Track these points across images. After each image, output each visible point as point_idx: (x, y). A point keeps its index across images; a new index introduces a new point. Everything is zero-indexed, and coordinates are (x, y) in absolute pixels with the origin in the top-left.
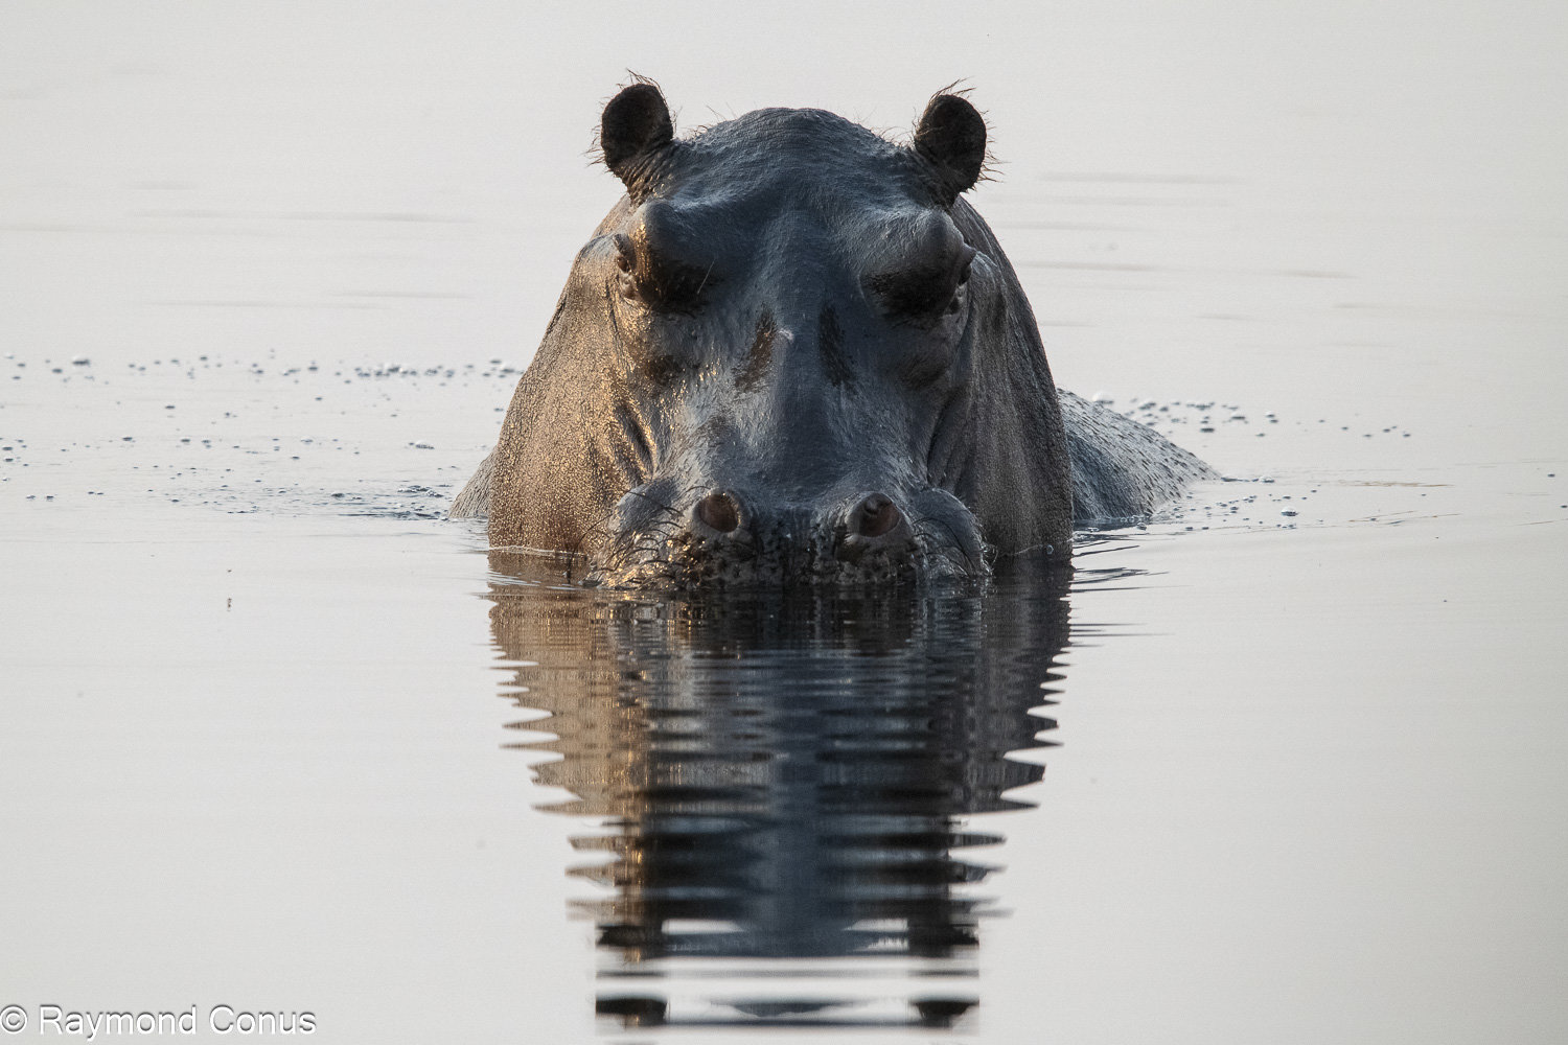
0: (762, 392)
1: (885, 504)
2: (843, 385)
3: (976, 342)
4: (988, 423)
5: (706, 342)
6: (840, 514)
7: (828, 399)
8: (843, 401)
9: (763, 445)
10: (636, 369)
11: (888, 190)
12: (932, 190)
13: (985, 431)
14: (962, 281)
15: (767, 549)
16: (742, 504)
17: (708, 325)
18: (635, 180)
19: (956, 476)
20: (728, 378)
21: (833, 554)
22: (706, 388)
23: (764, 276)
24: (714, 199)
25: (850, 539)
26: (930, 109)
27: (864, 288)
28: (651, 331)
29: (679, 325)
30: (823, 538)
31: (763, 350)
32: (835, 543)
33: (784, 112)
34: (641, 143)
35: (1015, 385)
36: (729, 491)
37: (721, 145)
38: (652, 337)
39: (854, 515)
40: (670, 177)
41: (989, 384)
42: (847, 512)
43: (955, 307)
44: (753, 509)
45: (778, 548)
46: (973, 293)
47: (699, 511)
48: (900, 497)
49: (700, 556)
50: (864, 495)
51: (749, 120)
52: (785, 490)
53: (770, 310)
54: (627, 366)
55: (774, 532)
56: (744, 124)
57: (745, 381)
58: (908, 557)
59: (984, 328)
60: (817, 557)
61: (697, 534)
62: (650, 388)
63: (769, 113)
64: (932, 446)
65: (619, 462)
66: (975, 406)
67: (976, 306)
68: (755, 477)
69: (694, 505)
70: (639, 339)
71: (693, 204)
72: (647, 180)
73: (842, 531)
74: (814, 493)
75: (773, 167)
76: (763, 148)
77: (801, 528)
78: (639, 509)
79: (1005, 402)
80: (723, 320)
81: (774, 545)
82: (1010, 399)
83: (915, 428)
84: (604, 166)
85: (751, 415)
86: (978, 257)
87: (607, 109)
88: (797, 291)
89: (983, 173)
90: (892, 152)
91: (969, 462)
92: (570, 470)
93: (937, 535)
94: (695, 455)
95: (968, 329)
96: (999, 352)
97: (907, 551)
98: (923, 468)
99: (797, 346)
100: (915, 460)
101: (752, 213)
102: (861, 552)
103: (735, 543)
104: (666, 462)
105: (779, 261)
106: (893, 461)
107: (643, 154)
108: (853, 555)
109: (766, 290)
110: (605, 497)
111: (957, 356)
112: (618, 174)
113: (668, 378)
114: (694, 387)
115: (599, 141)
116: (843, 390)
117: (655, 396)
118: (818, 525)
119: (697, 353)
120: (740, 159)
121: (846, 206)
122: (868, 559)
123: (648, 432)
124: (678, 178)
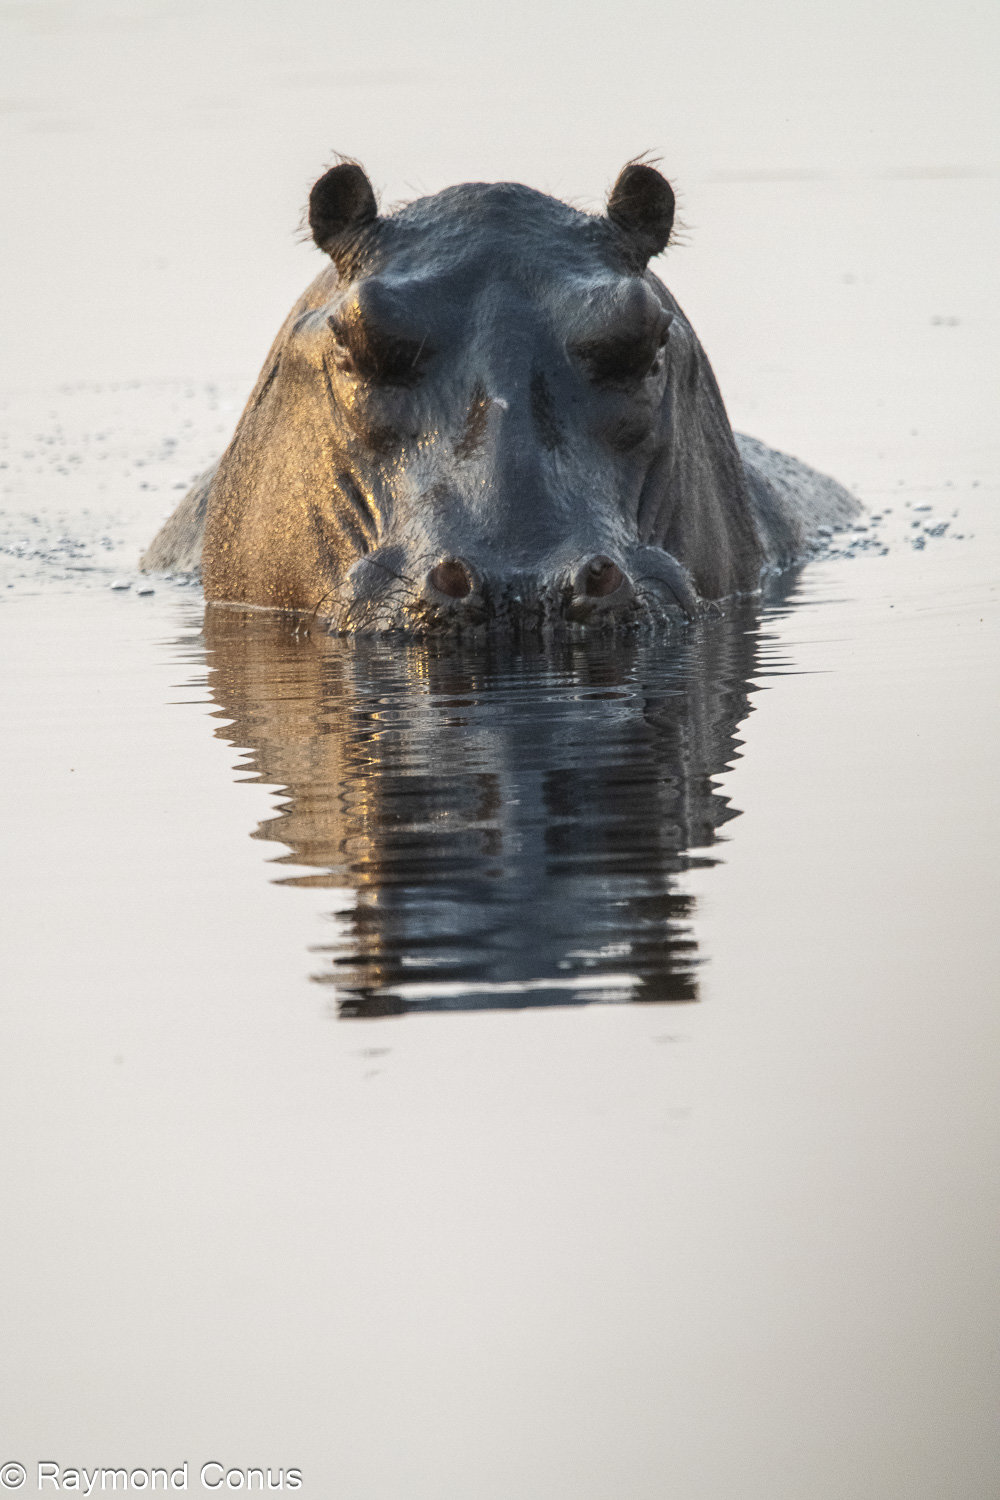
0: (482, 460)
1: (608, 566)
2: (556, 451)
3: (675, 402)
4: (689, 478)
5: (423, 411)
6: (566, 576)
7: (545, 465)
8: (559, 465)
9: (486, 512)
10: (356, 439)
11: (587, 259)
12: (626, 256)
13: (687, 487)
14: (663, 343)
15: (499, 613)
16: (473, 569)
17: (425, 398)
18: (343, 255)
19: (663, 533)
20: (446, 448)
21: (561, 614)
22: (425, 457)
23: (474, 347)
24: (422, 274)
25: (577, 600)
26: (622, 178)
27: (571, 354)
28: (370, 401)
29: (396, 397)
30: (551, 600)
31: (479, 419)
32: (562, 603)
33: (482, 186)
34: (346, 221)
35: (708, 438)
36: (459, 557)
37: (423, 220)
38: (372, 409)
39: (579, 577)
40: (377, 253)
41: (688, 440)
42: (573, 575)
43: (656, 369)
44: (483, 574)
45: (509, 611)
46: (671, 355)
47: (431, 579)
48: (619, 558)
49: (434, 623)
50: (586, 559)
51: (448, 195)
52: (510, 556)
53: (482, 380)
54: (346, 436)
55: (505, 596)
56: (444, 199)
57: (464, 448)
58: (632, 615)
59: (681, 387)
60: (546, 619)
61: (432, 601)
62: (370, 456)
63: (467, 188)
64: (641, 504)
65: (344, 528)
66: (677, 464)
67: (673, 367)
68: (481, 543)
69: (427, 573)
70: (358, 410)
71: (402, 280)
72: (355, 255)
73: (569, 592)
74: (538, 558)
75: (476, 240)
76: (464, 221)
77: (528, 591)
78: (371, 578)
79: (702, 456)
80: (438, 391)
81: (505, 609)
82: (706, 454)
83: (623, 488)
84: (312, 244)
85: (472, 483)
86: (674, 322)
87: (314, 189)
88: (508, 360)
89: (673, 238)
90: (586, 221)
91: (675, 517)
92: (295, 536)
93: (655, 592)
94: (421, 524)
95: (667, 391)
96: (694, 409)
97: (631, 609)
98: (634, 526)
99: (510, 416)
100: (626, 518)
101: (459, 285)
102: (590, 612)
103: (469, 608)
104: (390, 529)
105: (488, 332)
106: (609, 522)
107: (349, 231)
108: (581, 615)
109: (477, 362)
110: (331, 561)
111: (659, 416)
112: (326, 250)
113: (387, 447)
114: (413, 455)
115: (307, 220)
116: (557, 456)
117: (376, 464)
118: (545, 587)
119: (414, 423)
120: (444, 233)
121: (548, 276)
122: (595, 619)
123: (370, 499)
124: (386, 254)
